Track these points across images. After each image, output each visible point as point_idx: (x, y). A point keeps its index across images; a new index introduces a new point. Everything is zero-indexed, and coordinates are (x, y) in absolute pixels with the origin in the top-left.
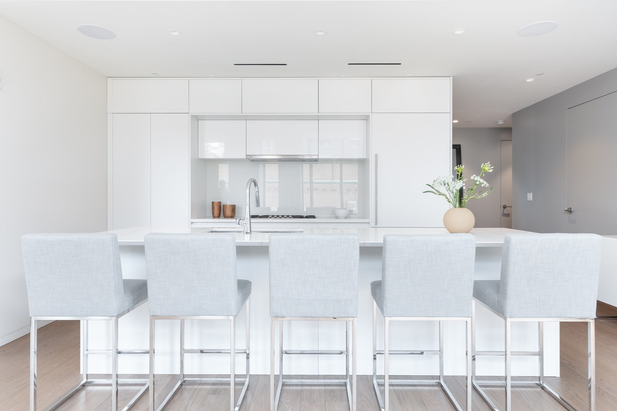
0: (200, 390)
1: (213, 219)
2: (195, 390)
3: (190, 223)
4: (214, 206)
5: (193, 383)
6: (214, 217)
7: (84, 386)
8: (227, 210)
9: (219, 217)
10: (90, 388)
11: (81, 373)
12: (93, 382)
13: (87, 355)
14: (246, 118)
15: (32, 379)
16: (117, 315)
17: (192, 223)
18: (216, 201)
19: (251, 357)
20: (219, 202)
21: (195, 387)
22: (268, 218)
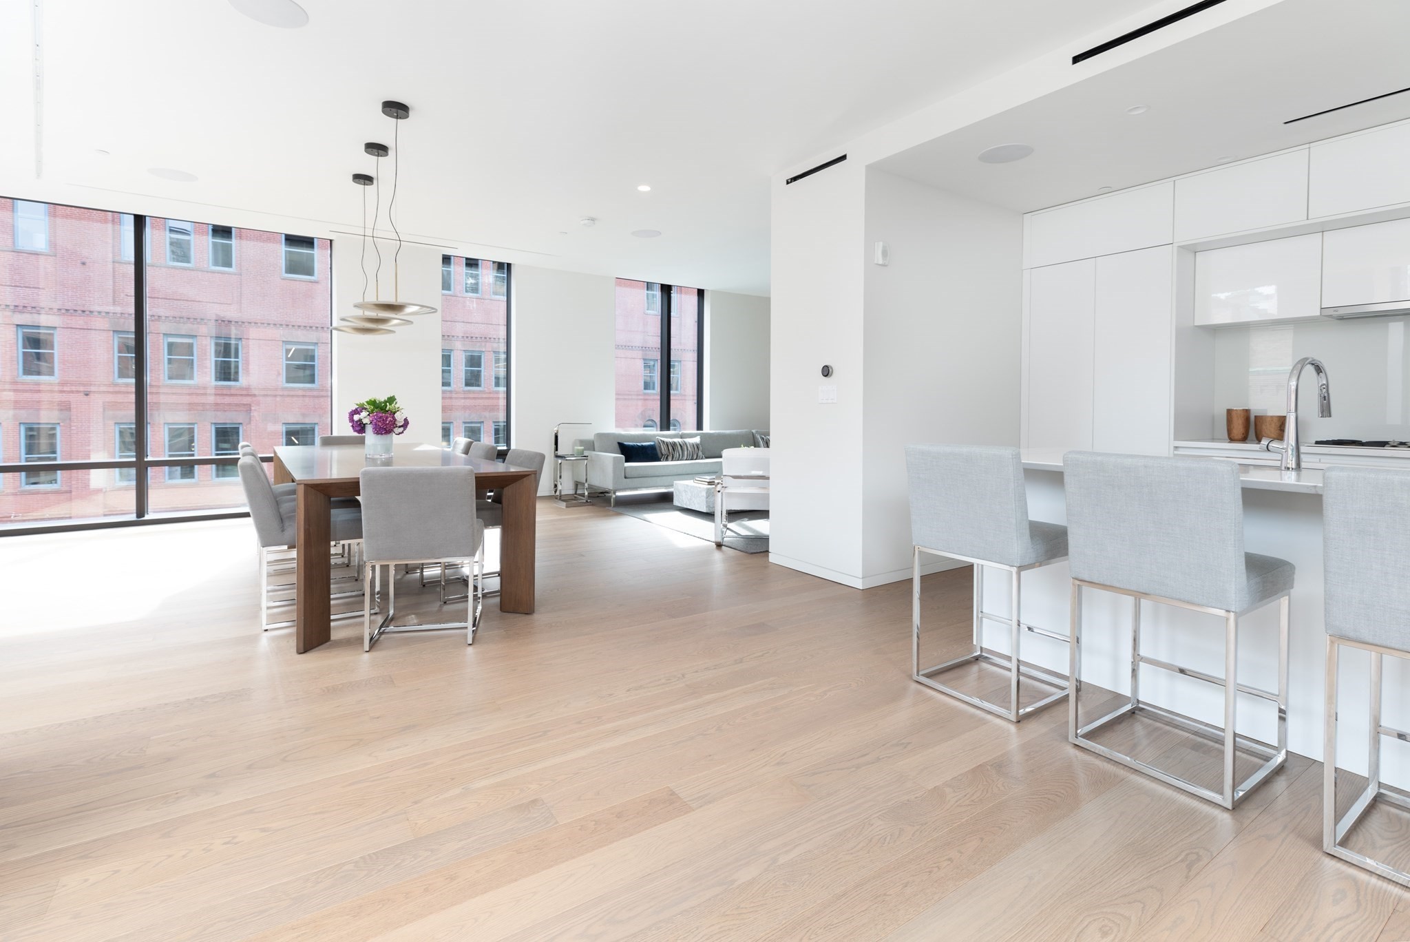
0: (1167, 733)
1: (1229, 442)
2: (1157, 729)
3: (1172, 448)
4: (1231, 418)
5: (1155, 717)
6: (1232, 440)
7: (977, 659)
8: (1264, 427)
9: (1244, 439)
10: (984, 665)
11: (975, 643)
12: (990, 658)
13: (982, 618)
14: (1323, 228)
15: (915, 630)
16: (1019, 565)
17: (1176, 448)
18: (1238, 406)
19: (1290, 718)
20: (1243, 410)
21: (1158, 725)
22: (1385, 448)
